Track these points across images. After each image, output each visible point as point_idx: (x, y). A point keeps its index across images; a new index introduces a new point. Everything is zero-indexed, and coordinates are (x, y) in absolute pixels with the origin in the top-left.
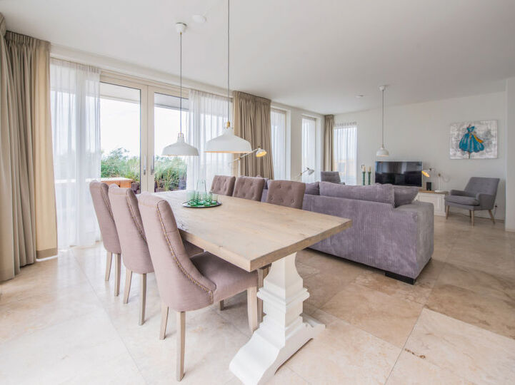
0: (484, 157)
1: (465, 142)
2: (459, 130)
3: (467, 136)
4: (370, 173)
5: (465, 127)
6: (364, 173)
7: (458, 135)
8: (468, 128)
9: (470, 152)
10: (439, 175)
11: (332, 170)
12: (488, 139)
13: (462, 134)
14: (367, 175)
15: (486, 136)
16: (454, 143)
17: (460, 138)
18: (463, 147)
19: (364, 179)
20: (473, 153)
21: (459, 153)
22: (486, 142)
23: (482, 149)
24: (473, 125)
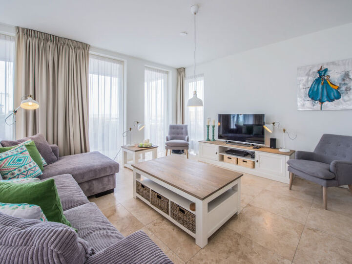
0: (340, 107)
1: (315, 90)
2: (308, 75)
3: (317, 81)
4: (214, 127)
5: (316, 69)
6: (208, 126)
7: (307, 81)
8: (319, 72)
9: (322, 102)
10: (284, 131)
11: (183, 123)
12: (345, 84)
13: (312, 79)
14: (211, 129)
15: (344, 80)
16: (303, 91)
17: (310, 85)
18: (313, 95)
19: (208, 132)
20: (326, 103)
21: (309, 103)
22: (343, 88)
23: (338, 97)
24: (325, 67)
